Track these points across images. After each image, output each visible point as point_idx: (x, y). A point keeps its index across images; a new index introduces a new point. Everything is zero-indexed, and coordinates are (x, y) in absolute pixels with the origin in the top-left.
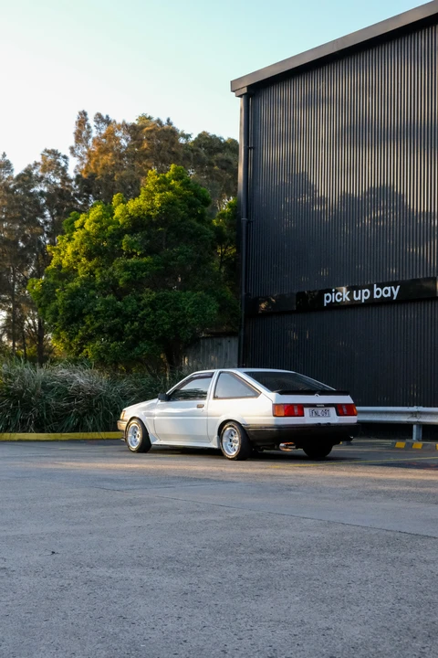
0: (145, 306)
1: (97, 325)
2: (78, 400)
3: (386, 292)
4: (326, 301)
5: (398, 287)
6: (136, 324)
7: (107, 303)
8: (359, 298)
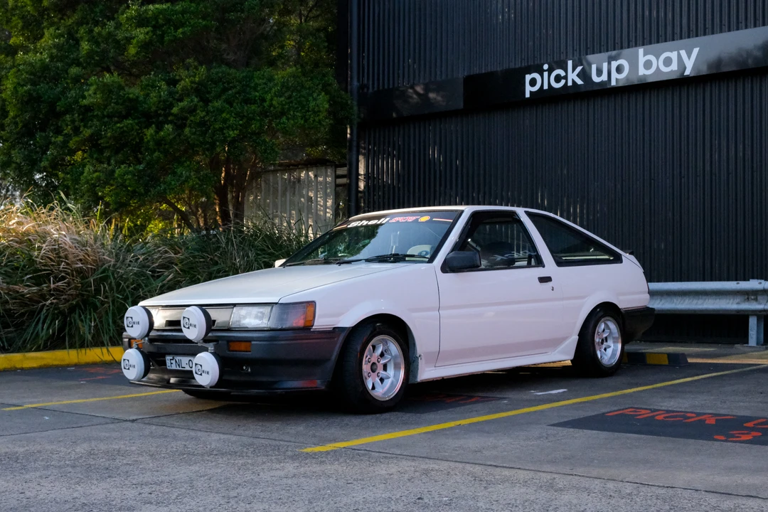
0: (186, 93)
1: (87, 132)
2: (57, 279)
3: (668, 62)
4: (529, 89)
5: (696, 51)
6: (169, 127)
7: (107, 90)
8: (604, 77)
